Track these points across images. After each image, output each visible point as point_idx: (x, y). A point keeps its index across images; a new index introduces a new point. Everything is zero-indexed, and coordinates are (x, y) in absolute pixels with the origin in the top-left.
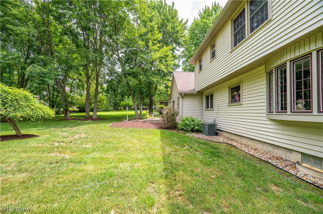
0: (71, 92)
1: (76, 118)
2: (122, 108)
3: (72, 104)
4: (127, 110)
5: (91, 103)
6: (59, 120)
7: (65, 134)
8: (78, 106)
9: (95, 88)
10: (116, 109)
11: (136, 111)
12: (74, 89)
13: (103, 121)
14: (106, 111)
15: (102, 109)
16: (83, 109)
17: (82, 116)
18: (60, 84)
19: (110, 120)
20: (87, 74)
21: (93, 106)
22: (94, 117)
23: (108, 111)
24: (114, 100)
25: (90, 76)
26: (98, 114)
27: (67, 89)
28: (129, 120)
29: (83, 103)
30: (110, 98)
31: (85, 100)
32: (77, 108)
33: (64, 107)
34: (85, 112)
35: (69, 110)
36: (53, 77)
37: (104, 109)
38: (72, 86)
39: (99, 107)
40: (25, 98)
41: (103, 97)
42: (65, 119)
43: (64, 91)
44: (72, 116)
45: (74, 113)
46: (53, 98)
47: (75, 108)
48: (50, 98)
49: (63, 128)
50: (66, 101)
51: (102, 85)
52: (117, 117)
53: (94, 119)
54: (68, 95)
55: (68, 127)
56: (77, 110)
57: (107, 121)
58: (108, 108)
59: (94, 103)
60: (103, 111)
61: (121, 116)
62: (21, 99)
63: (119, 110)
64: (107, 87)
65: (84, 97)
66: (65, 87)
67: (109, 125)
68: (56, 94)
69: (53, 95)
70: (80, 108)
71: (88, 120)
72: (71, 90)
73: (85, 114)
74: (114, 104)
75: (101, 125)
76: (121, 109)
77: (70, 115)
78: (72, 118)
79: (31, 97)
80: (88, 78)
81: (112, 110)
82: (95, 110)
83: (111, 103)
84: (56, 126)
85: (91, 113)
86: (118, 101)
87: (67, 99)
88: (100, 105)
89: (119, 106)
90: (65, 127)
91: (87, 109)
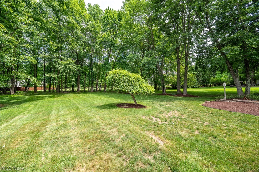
0: (166, 74)
1: (170, 94)
2: (212, 85)
3: (167, 82)
4: (225, 87)
5: (181, 81)
6: (159, 94)
7: (162, 109)
8: (171, 84)
9: (185, 67)
10: (205, 86)
11: (239, 88)
12: (168, 72)
13: (193, 98)
14: (194, 88)
15: (191, 86)
16: (175, 86)
17: (174, 92)
18: (159, 69)
19: (201, 97)
20: (178, 56)
21: (182, 83)
22: (185, 93)
23: (196, 88)
24: (202, 77)
25: (180, 58)
26: (188, 90)
27: (164, 72)
28: (227, 99)
29: (175, 81)
30: (197, 76)
31: (176, 79)
32: (171, 85)
33: (162, 85)
34: (177, 88)
35: (165, 87)
36: (154, 63)
37: (192, 86)
38: (167, 69)
39: (189, 84)
40: (138, 79)
41: (191, 75)
42: (163, 94)
43: (162, 73)
44: (167, 91)
45: (169, 89)
46: (156, 80)
47: (169, 86)
48: (154, 79)
49: (161, 102)
50: (163, 80)
51: (190, 64)
52: (208, 94)
53: (184, 95)
54: (165, 76)
55: (165, 101)
56: (171, 87)
57: (197, 98)
58: (196, 85)
59: (183, 81)
60: (192, 88)
61: (213, 93)
62: (136, 80)
63: (208, 87)
64: (196, 65)
65: (176, 77)
66: (162, 70)
67: (202, 104)
68: (157, 76)
69: (156, 77)
70: (173, 85)
71: (179, 96)
72: (166, 72)
73: (176, 90)
74: (202, 81)
75: (193, 103)
76: (210, 85)
77: (166, 91)
78: (167, 93)
79: (141, 79)
80: (178, 59)
81: (200, 87)
82: (185, 87)
83: (199, 80)
84: (157, 99)
85: (182, 90)
86: (207, 78)
87: (164, 79)
88: (189, 83)
89: (208, 83)
90: (162, 101)
91: (178, 87)
